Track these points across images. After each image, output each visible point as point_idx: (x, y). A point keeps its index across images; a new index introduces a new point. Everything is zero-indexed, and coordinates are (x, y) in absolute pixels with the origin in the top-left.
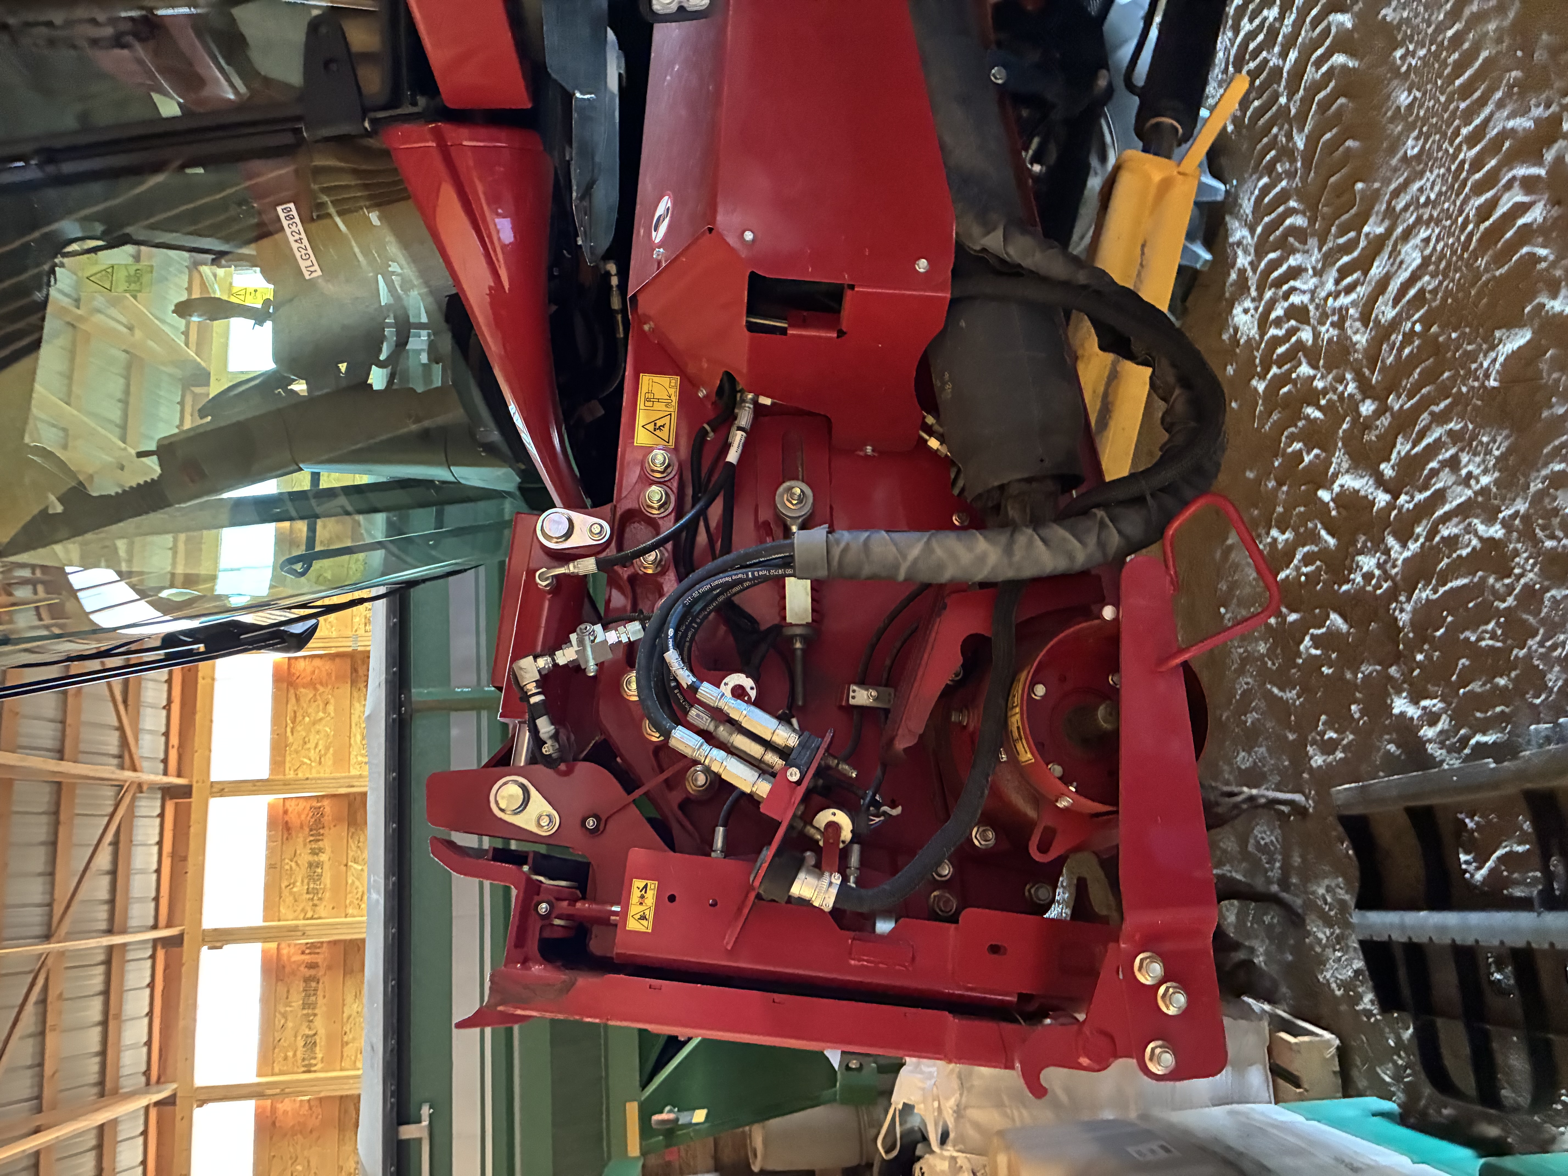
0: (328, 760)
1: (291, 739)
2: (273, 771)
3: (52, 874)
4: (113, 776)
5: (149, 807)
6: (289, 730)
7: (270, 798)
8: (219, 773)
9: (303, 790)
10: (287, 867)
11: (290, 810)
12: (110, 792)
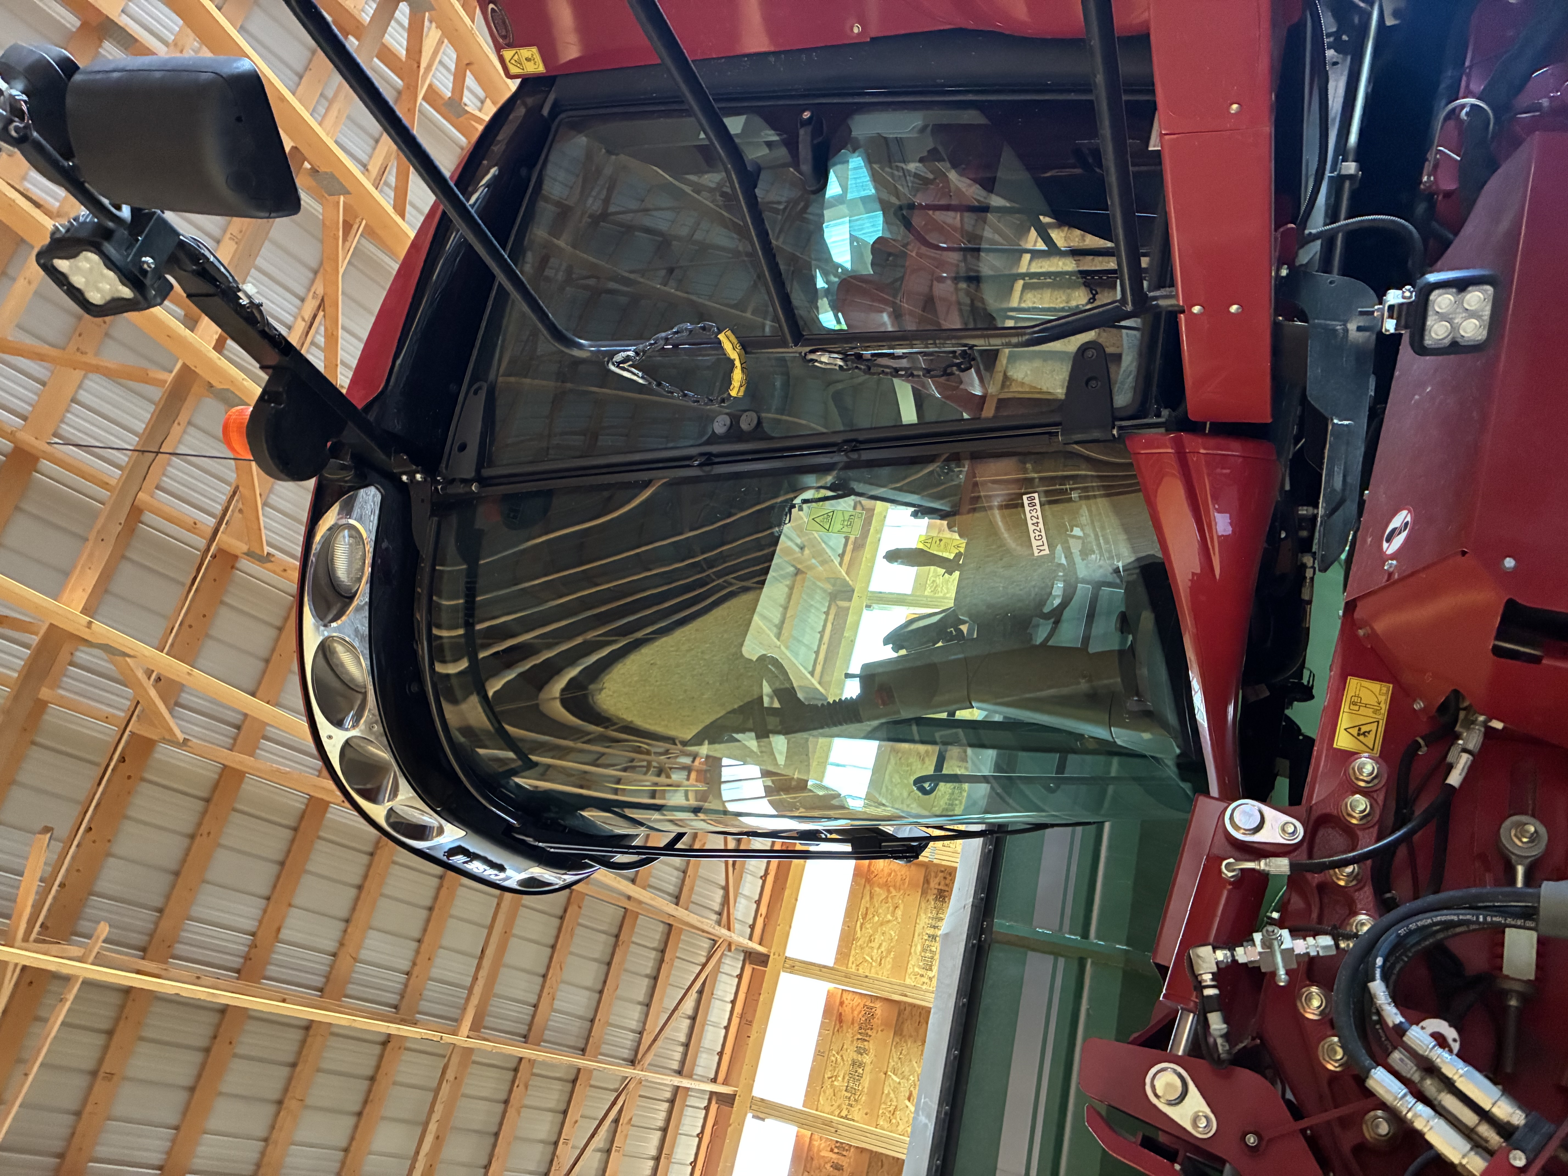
0: (888, 963)
1: (859, 934)
2: (837, 960)
3: (648, 1005)
4: (711, 930)
5: (732, 965)
6: (859, 924)
7: (831, 986)
8: (794, 950)
9: (861, 986)
10: (833, 1059)
11: (846, 1002)
12: (706, 944)
